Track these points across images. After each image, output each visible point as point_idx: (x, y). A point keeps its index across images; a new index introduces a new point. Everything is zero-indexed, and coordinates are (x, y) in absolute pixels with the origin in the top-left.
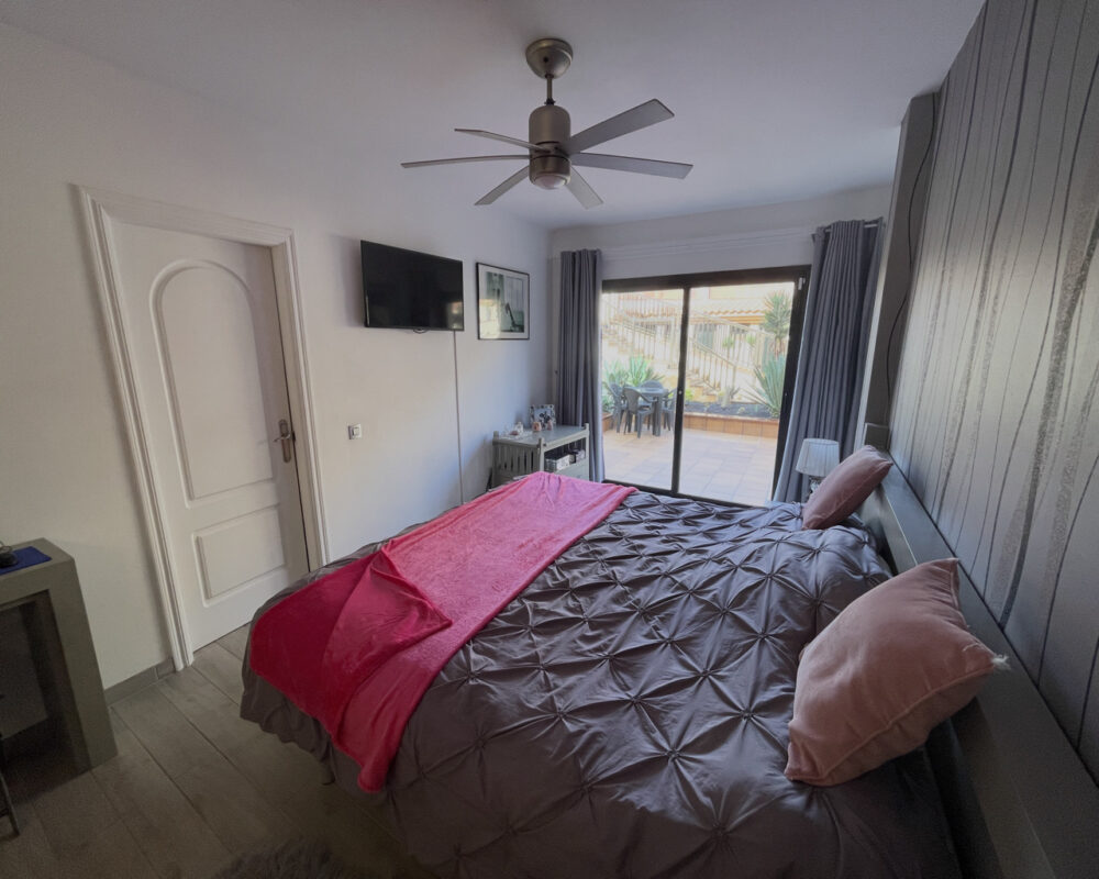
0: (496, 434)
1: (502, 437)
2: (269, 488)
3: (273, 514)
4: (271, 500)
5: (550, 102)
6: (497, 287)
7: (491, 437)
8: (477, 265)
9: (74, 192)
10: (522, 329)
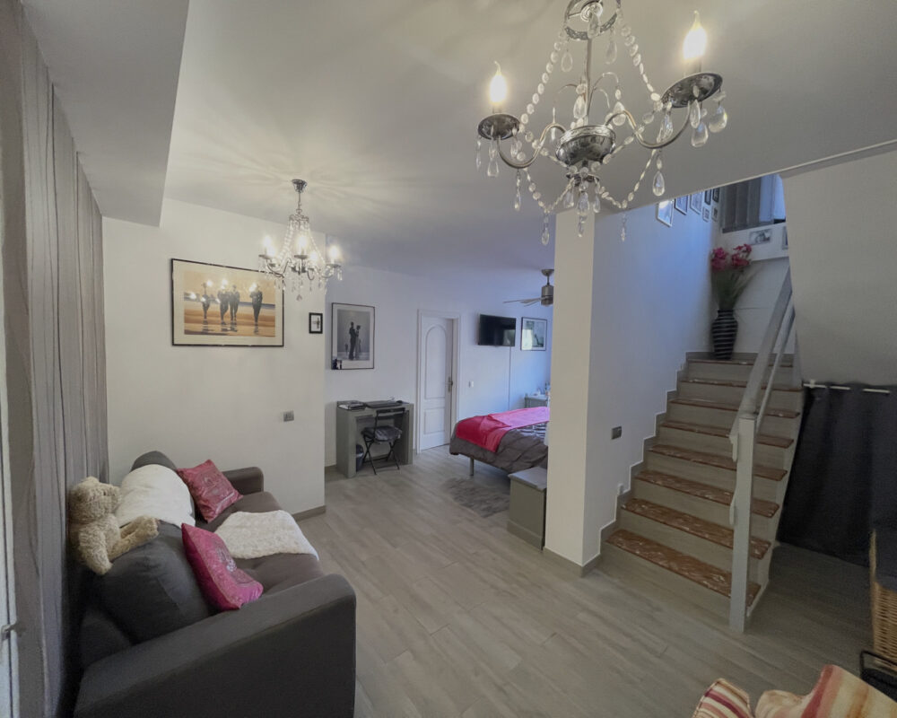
0: (526, 395)
1: (529, 396)
2: (443, 400)
3: (443, 410)
4: (443, 405)
5: (548, 284)
6: (530, 326)
7: (524, 396)
8: (522, 319)
9: (418, 311)
10: (542, 345)
